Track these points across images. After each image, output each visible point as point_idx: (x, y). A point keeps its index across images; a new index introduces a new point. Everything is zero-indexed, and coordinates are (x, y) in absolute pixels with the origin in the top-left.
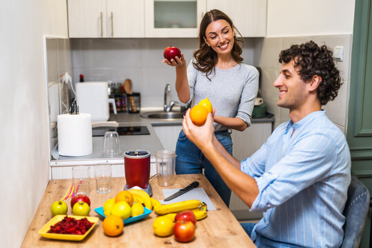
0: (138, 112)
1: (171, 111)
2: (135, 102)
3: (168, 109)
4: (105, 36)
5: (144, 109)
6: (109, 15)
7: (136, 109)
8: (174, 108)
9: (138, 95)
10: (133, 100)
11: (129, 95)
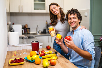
0: (29, 33)
1: (39, 33)
2: (29, 30)
3: (38, 32)
4: (20, 12)
5: (31, 32)
6: (21, 6)
7: (29, 32)
8: (39, 32)
9: (29, 28)
10: (28, 30)
11: (27, 29)
